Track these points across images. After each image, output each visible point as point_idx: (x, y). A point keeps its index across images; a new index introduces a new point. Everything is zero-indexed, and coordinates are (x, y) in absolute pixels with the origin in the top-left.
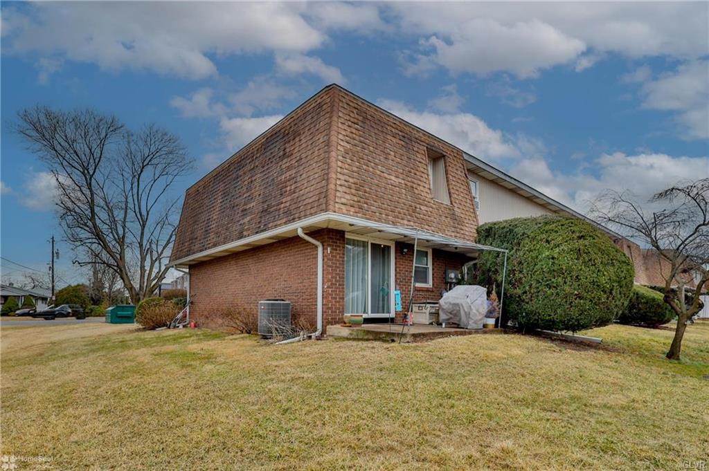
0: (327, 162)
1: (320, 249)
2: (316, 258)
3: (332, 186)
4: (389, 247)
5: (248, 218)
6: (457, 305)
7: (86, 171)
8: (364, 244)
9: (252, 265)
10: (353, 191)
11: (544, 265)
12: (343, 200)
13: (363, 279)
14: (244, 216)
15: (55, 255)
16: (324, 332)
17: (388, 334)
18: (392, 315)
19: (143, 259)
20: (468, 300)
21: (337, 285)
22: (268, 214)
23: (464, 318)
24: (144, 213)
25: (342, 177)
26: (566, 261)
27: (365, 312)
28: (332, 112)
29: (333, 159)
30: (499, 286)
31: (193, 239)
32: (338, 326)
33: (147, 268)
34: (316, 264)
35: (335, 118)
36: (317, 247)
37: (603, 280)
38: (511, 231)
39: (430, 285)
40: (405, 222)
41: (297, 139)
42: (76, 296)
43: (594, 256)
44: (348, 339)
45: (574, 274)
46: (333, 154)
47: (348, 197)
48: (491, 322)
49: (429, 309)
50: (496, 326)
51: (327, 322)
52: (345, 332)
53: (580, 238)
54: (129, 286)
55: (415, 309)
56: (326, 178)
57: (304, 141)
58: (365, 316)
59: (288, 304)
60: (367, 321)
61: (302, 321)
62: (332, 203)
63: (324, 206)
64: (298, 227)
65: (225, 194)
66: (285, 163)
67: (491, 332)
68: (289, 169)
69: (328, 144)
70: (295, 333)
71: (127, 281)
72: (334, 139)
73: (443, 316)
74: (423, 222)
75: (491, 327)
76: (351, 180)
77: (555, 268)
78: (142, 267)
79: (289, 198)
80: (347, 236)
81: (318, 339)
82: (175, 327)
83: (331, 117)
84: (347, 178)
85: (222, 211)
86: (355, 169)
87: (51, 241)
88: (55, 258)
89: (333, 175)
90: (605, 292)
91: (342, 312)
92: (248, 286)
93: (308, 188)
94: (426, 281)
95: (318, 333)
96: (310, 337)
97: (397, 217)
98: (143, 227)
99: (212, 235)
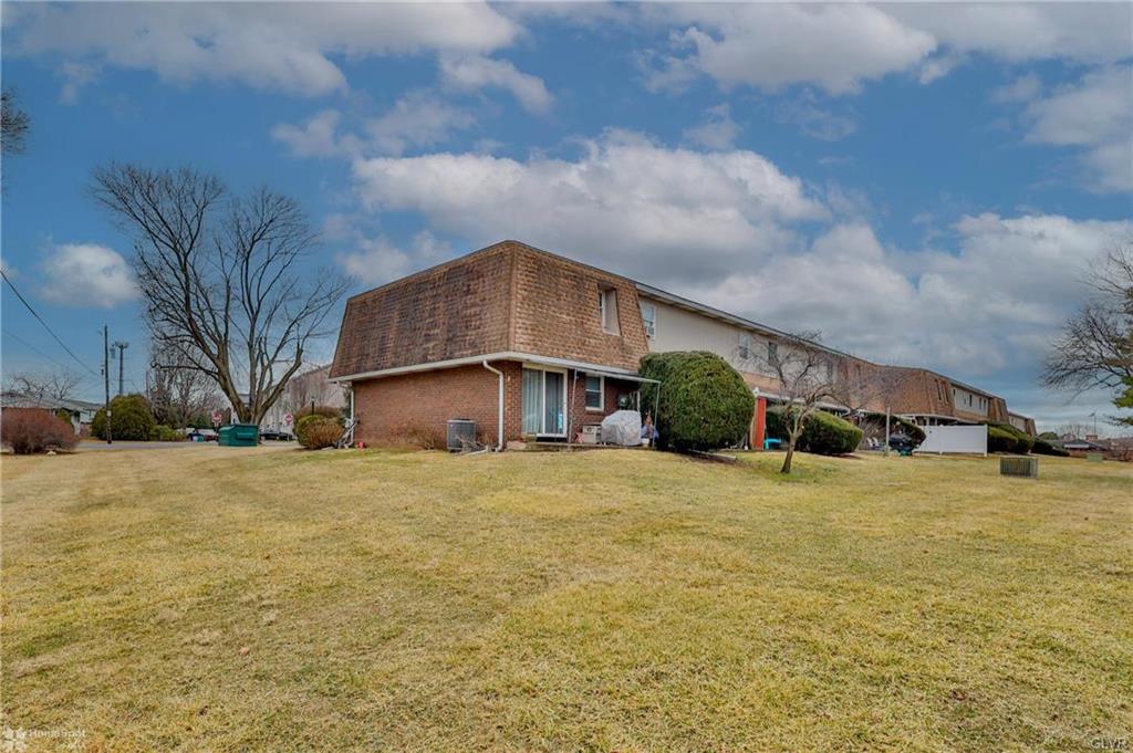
0: (508, 308)
1: (501, 378)
2: (498, 384)
3: (512, 330)
4: (562, 375)
5: (433, 344)
6: (614, 426)
7: (178, 246)
8: (540, 372)
9: (432, 386)
10: (530, 332)
11: (681, 396)
12: (522, 340)
13: (538, 404)
14: (427, 341)
15: (109, 352)
16: (504, 447)
17: (554, 446)
18: (564, 435)
19: (253, 366)
20: (623, 423)
21: (516, 406)
22: (452, 343)
23: (619, 437)
24: (255, 305)
25: (520, 321)
26: (696, 393)
27: (539, 432)
28: (512, 265)
29: (513, 307)
30: (653, 412)
31: (363, 356)
32: (516, 442)
33: (258, 376)
34: (498, 389)
35: (515, 271)
36: (498, 375)
37: (722, 408)
38: (664, 365)
39: (601, 408)
40: (575, 355)
41: (481, 279)
42: (136, 412)
43: (716, 390)
44: (524, 451)
45: (701, 403)
46: (513, 302)
47: (525, 337)
48: (646, 441)
49: (595, 430)
50: (650, 444)
51: (507, 439)
52: (522, 446)
53: (709, 375)
54: (235, 400)
55: (585, 430)
56: (507, 321)
57: (487, 283)
58: (539, 435)
59: (473, 424)
60: (540, 439)
61: (486, 437)
62: (512, 343)
63: (506, 345)
64: (484, 359)
65: (403, 315)
66: (470, 299)
67: (646, 449)
68: (473, 305)
69: (509, 292)
70: (480, 447)
71: (232, 394)
72: (514, 289)
73: (603, 437)
74: (591, 355)
75: (646, 446)
76: (528, 323)
77: (689, 398)
78: (253, 375)
79: (474, 333)
80: (524, 366)
81: (500, 451)
82: (343, 447)
83: (511, 270)
84: (524, 321)
85: (400, 331)
86: (531, 312)
87: (103, 332)
88: (110, 356)
89: (513, 320)
90: (723, 418)
91: (520, 431)
92: (429, 407)
93: (492, 328)
94: (598, 406)
95: (500, 448)
96: (494, 450)
97: (567, 351)
98: (254, 320)
99: (389, 355)
